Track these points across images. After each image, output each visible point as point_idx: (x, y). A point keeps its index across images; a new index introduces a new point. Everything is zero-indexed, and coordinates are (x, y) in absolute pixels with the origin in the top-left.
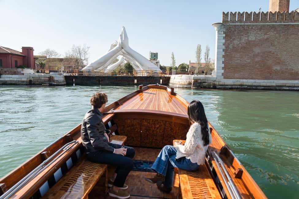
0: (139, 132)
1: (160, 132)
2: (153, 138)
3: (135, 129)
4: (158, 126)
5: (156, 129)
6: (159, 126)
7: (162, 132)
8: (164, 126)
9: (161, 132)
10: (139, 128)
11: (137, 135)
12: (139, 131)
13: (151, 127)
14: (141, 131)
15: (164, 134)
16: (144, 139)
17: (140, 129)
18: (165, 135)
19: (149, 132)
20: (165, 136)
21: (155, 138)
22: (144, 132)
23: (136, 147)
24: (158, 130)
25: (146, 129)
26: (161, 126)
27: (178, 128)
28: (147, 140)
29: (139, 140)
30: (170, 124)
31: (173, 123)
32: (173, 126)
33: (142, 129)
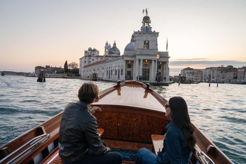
2: (130, 131)
4: (135, 119)
5: (133, 122)
8: (141, 120)
9: (138, 125)
10: (116, 121)
11: (114, 128)
12: (116, 124)
13: (129, 121)
15: (141, 128)
16: (122, 132)
19: (126, 125)
21: (132, 131)
24: (135, 124)
25: (123, 122)
26: (138, 120)
27: (155, 122)
28: (124, 133)
29: (116, 133)
30: (147, 118)
31: (150, 117)
32: (150, 120)
33: (120, 122)
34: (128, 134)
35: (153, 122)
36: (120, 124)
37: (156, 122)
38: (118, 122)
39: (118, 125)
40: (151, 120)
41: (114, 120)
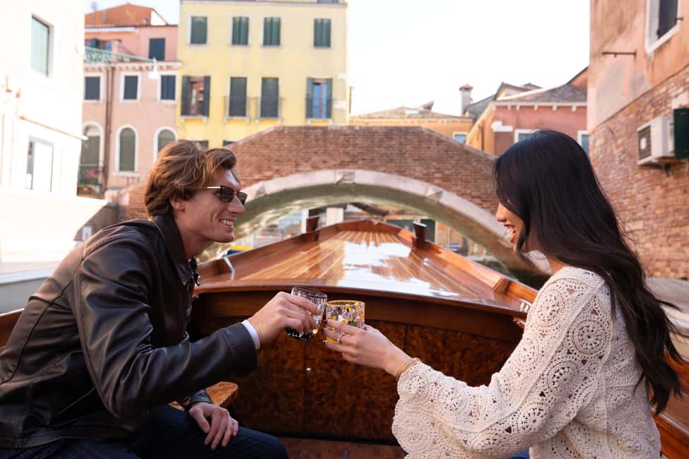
0: (299, 371)
2: (359, 397)
3: (285, 361)
10: (299, 356)
11: (291, 385)
12: (299, 367)
14: (308, 369)
16: (322, 404)
17: (306, 358)
19: (340, 372)
21: (364, 397)
22: (318, 371)
23: (290, 435)
25: (326, 361)
27: (458, 354)
28: (334, 405)
29: (300, 404)
30: (426, 338)
31: (441, 332)
32: (440, 344)
33: (313, 359)
34: (347, 408)
35: (453, 352)
36: (312, 369)
37: (463, 352)
38: (307, 360)
39: (305, 372)
40: (444, 343)
41: (289, 353)
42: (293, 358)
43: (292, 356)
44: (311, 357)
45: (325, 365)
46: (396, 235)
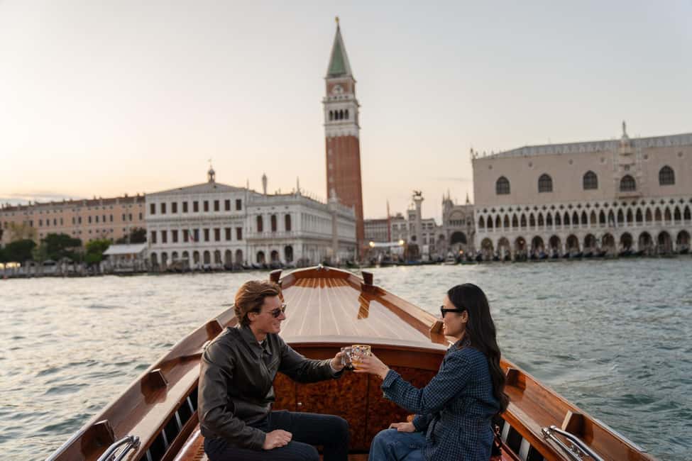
0: (293, 405)
1: (355, 399)
3: (281, 400)
4: (349, 382)
5: (342, 392)
6: (352, 383)
7: (363, 399)
8: (367, 381)
9: (359, 399)
10: (292, 395)
12: (292, 403)
13: (330, 387)
14: (300, 404)
15: (367, 406)
17: (297, 395)
18: (372, 409)
20: (370, 410)
22: (308, 404)
24: (348, 396)
25: (313, 396)
26: (358, 381)
33: (303, 396)
36: (303, 403)
39: (297, 406)
41: (284, 392)
42: (287, 396)
43: (287, 394)
44: (300, 394)
45: (312, 400)
46: (346, 280)
